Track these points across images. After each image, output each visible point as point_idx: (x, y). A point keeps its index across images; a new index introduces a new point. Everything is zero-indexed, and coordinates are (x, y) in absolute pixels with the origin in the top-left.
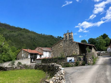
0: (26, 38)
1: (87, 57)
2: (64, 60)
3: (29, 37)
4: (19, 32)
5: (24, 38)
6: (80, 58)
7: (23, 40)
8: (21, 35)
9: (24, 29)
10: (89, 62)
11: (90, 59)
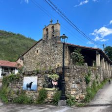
0: (20, 47)
1: (66, 79)
2: (18, 84)
3: (24, 45)
4: (12, 38)
5: (17, 46)
6: (50, 79)
7: (16, 49)
8: (14, 42)
9: (18, 35)
10: (73, 93)
11: (76, 86)
